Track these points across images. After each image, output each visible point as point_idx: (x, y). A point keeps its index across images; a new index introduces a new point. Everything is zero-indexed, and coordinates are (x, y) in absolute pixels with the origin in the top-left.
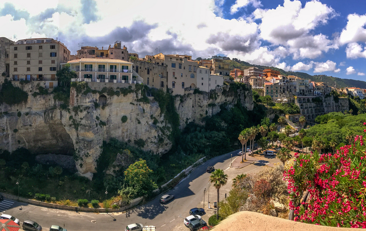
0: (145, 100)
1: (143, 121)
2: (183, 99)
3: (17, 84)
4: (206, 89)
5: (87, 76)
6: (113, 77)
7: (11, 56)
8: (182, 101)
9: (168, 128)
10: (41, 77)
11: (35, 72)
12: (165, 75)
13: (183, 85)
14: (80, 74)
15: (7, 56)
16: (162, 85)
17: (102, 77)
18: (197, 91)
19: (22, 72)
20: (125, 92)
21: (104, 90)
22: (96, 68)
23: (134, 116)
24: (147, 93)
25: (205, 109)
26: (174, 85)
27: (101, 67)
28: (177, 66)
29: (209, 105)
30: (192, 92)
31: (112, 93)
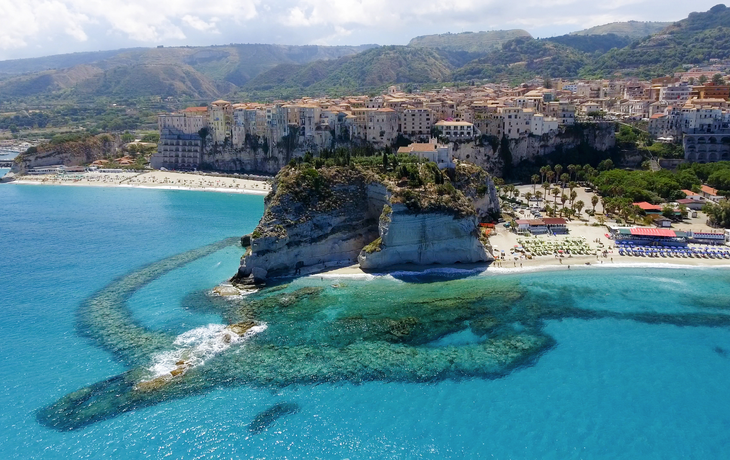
0: (481, 145)
1: (479, 157)
2: (517, 141)
3: (406, 136)
4: (539, 132)
5: (447, 133)
6: (462, 133)
7: (402, 120)
8: (516, 143)
9: (500, 163)
10: (420, 132)
11: (417, 129)
12: (502, 125)
13: (518, 130)
14: (444, 132)
15: (400, 119)
16: (499, 132)
17: (456, 134)
18: (531, 135)
19: (409, 129)
20: (468, 141)
21: (457, 140)
22: (452, 128)
23: (474, 155)
24: (485, 140)
25: (537, 149)
26: (509, 131)
27: (456, 127)
28: (513, 117)
29: (541, 146)
30: (526, 135)
31: (461, 142)
